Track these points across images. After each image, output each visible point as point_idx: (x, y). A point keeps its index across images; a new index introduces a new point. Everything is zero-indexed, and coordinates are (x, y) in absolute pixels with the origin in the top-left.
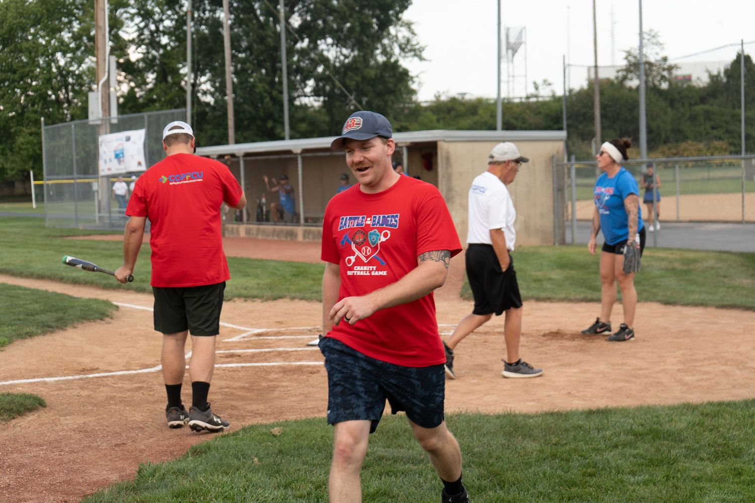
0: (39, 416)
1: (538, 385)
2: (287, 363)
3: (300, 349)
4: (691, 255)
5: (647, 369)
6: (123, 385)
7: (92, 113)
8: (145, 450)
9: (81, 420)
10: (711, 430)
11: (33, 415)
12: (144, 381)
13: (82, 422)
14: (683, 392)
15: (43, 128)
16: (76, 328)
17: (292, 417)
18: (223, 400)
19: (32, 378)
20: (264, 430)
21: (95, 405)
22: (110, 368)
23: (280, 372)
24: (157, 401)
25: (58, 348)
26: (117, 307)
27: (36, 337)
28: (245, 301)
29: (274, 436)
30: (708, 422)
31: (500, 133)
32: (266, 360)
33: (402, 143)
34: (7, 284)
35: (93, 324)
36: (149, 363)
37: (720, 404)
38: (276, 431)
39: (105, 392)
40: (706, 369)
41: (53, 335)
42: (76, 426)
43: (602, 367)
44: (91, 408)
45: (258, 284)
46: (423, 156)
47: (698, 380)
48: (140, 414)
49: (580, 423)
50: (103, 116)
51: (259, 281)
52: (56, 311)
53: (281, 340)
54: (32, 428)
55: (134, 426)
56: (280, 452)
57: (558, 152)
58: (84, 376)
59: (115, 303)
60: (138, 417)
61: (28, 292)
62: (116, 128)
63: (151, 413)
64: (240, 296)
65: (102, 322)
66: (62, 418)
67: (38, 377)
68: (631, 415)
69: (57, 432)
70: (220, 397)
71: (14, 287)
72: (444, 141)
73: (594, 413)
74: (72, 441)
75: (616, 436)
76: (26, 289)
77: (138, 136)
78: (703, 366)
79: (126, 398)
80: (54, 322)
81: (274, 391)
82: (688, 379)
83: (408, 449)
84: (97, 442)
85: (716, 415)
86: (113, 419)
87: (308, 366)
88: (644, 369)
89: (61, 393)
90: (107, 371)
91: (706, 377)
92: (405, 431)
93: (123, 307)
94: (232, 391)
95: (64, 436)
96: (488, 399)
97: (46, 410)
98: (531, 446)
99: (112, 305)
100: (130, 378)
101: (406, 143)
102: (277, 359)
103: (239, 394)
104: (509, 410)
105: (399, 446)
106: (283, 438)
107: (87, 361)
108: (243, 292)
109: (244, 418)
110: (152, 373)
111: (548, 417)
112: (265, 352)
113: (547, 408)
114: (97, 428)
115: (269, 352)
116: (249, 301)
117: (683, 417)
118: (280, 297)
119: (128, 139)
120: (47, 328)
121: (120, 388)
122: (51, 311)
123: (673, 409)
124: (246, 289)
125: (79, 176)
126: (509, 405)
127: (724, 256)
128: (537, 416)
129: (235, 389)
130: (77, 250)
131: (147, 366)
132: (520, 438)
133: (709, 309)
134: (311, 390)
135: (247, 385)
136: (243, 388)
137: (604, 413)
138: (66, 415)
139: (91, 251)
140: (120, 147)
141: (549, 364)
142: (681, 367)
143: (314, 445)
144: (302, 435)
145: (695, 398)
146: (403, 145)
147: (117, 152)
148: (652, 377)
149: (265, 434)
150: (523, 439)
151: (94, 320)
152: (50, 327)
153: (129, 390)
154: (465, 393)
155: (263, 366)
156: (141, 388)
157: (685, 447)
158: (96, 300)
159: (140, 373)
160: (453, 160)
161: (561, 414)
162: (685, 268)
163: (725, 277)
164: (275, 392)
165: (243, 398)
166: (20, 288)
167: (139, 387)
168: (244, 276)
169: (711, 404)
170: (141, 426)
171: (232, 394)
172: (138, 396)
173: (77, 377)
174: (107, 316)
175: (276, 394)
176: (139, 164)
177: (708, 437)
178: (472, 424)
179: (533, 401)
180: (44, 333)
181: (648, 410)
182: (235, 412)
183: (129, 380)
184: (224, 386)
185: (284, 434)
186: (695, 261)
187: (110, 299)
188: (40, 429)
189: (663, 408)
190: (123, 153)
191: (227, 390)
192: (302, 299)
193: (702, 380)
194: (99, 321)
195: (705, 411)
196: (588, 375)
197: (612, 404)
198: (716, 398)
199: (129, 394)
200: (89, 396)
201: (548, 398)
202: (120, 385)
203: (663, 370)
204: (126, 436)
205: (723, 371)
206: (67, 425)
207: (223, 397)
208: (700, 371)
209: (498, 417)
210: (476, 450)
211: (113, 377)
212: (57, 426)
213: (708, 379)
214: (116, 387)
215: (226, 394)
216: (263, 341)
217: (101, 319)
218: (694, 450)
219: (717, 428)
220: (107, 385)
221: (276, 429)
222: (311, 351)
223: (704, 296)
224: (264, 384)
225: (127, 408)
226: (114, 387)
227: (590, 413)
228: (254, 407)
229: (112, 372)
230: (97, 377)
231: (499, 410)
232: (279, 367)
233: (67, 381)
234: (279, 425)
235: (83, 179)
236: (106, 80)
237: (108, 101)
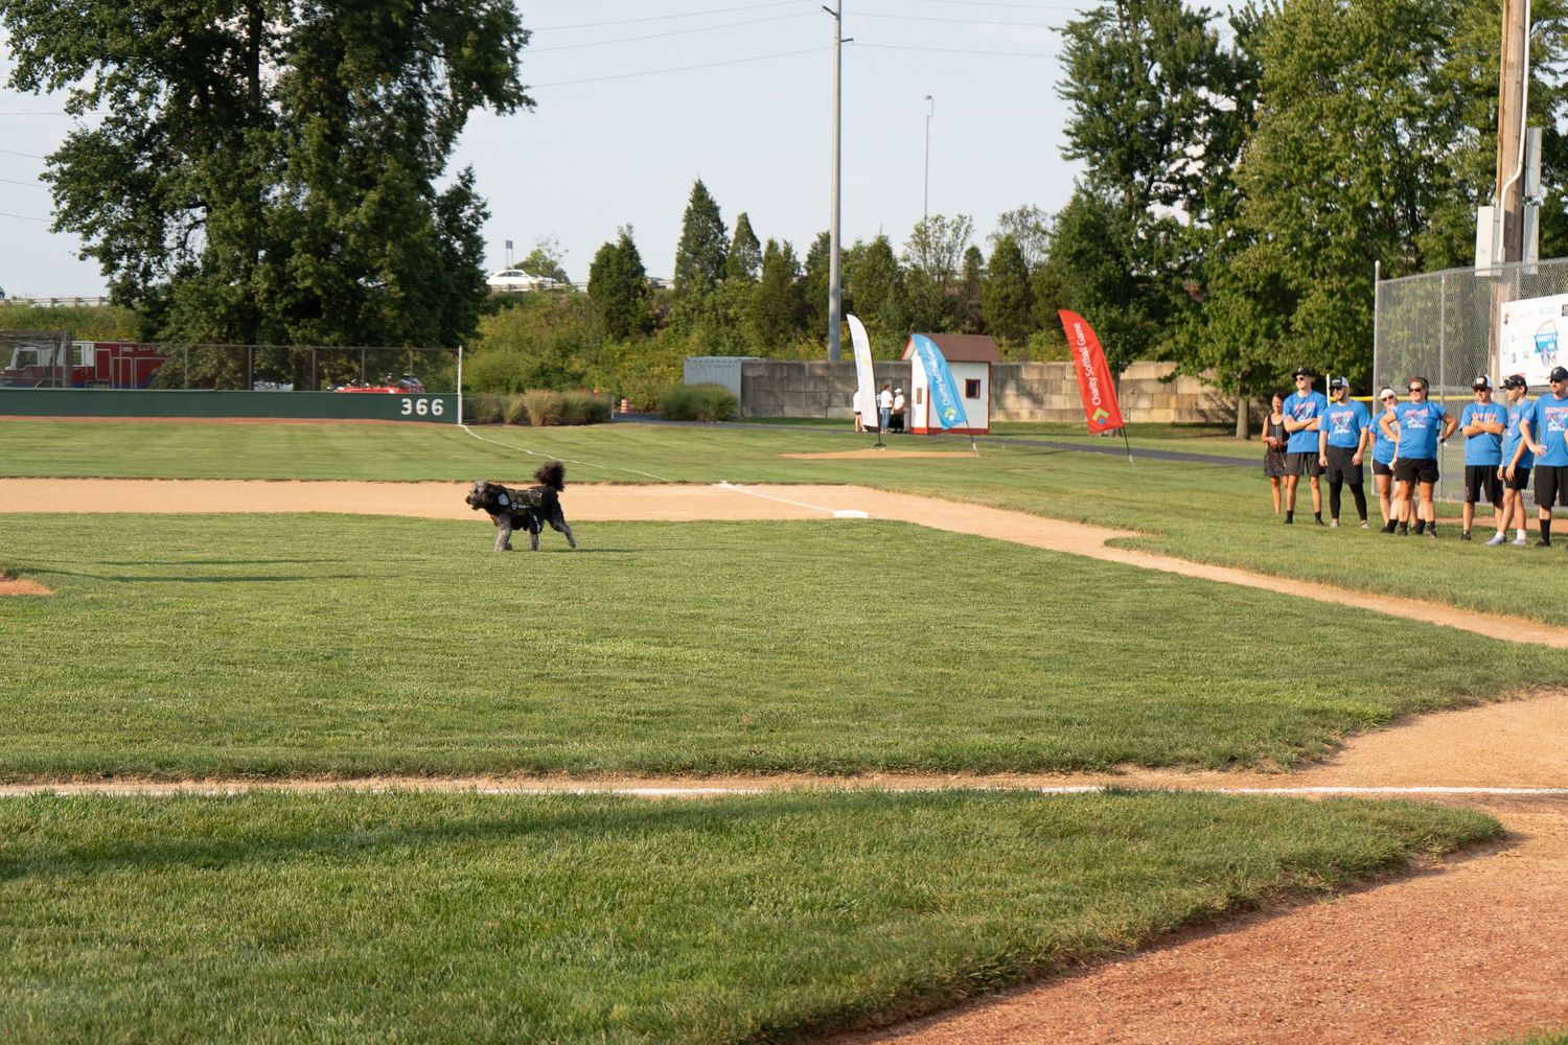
7: (1484, 251)
15: (1377, 283)
16: (1518, 699)
19: (1457, 786)
34: (1343, 606)
35: (1552, 694)
50: (1507, 259)
52: (1469, 663)
61: (1395, 622)
62: (1531, 288)
71: (1362, 612)
76: (1387, 617)
80: (1472, 684)
95: (1558, 893)
107: (1555, 762)
120: (1460, 699)
122: (1457, 663)
125: (1453, 388)
140: (1549, 329)
147: (1540, 340)
151: (1553, 686)
152: (1463, 692)
158: (1544, 647)
166: (1375, 615)
180: (1452, 707)
190: (1556, 342)
235: (1461, 394)
236: (1518, 181)
237: (1519, 227)
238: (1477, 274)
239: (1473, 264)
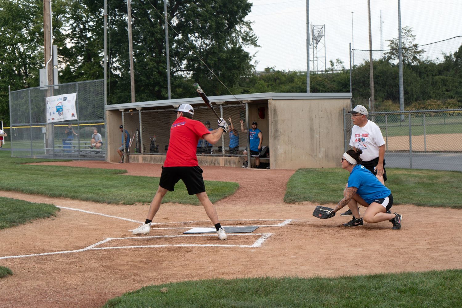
0: (8, 281)
1: (335, 259)
2: (171, 245)
3: (179, 236)
4: (434, 174)
5: (407, 248)
6: (63, 260)
7: (42, 82)
8: (78, 303)
9: (35, 283)
10: (449, 288)
11: (4, 280)
12: (77, 258)
13: (36, 285)
14: (430, 264)
15: (10, 92)
16: (32, 223)
17: (174, 281)
18: (128, 270)
19: (3, 256)
20: (156, 289)
21: (45, 273)
22: (55, 249)
23: (166, 251)
24: (85, 271)
25: (21, 236)
26: (59, 209)
27: (5, 229)
28: (143, 205)
29: (163, 293)
30: (447, 283)
31: (308, 94)
32: (157, 244)
33: (245, 101)
35: (43, 220)
36: (80, 245)
37: (455, 271)
38: (164, 290)
39: (52, 264)
40: (445, 248)
41: (17, 227)
42: (32, 287)
43: (378, 247)
44: (42, 275)
45: (152, 193)
46: (258, 109)
47: (440, 256)
48: (74, 279)
49: (364, 284)
50: (49, 84)
51: (152, 192)
52: (19, 212)
53: (167, 230)
54: (3, 289)
55: (71, 287)
56: (167, 303)
57: (347, 106)
58: (38, 255)
59: (57, 207)
60: (73, 282)
62: (57, 92)
63: (81, 278)
64: (139, 201)
65: (49, 219)
66: (23, 282)
67: (7, 255)
68: (397, 279)
69: (19, 291)
70: (127, 267)
72: (272, 99)
73: (373, 277)
74: (30, 298)
75: (387, 292)
77: (72, 97)
78: (443, 246)
79: (65, 268)
80: (18, 219)
81: (163, 263)
82: (434, 255)
83: (251, 302)
84: (46, 298)
85: (453, 278)
86: (57, 283)
87: (185, 247)
88: (405, 248)
89: (22, 266)
90: (52, 251)
91: (445, 253)
92: (249, 290)
93: (63, 209)
94: (134, 263)
95: (24, 294)
96: (303, 268)
97: (12, 277)
98: (332, 299)
99: (56, 207)
100: (68, 256)
101: (247, 101)
102: (164, 242)
103: (140, 265)
104: (317, 276)
105: (245, 299)
106: (169, 294)
107: (39, 244)
108: (141, 198)
109: (143, 281)
110: (82, 252)
111: (343, 280)
112: (156, 238)
113: (341, 274)
114: (46, 289)
115: (159, 238)
116: (146, 205)
117: (431, 280)
118: (166, 202)
119: (65, 99)
120: (13, 223)
121: (61, 262)
122: (15, 212)
123: (424, 274)
124: (143, 197)
125: (34, 124)
126: (317, 273)
127: (456, 174)
128: (335, 279)
129: (136, 262)
130: (32, 172)
131: (79, 248)
132: (324, 294)
133: (446, 209)
134: (187, 262)
135: (144, 260)
136: (142, 262)
137: (379, 277)
138: (25, 280)
139: (41, 172)
140: (60, 105)
141: (343, 245)
142: (429, 247)
143: (189, 299)
144: (181, 293)
145: (438, 267)
146: (246, 102)
147: (58, 108)
148: (410, 254)
149: (157, 292)
150: (327, 295)
151: (44, 217)
152: (14, 222)
153: (67, 264)
154: (288, 265)
155: (155, 247)
156: (75, 262)
157: (433, 299)
158: (45, 204)
159: (74, 252)
160: (278, 112)
161: (351, 278)
162: (430, 182)
163: (457, 188)
164: (163, 265)
165: (142, 269)
167: (74, 262)
168: (142, 188)
169: (449, 271)
170: (75, 287)
171: (135, 266)
172: (73, 267)
173: (33, 255)
174: (53, 215)
175: (164, 265)
176: (73, 115)
177: (448, 293)
178: (293, 285)
179: (333, 269)
180: (11, 226)
181: (408, 275)
182: (137, 278)
183: (67, 257)
184: (130, 261)
185: (169, 292)
186: (437, 177)
187: (54, 204)
188: (8, 290)
189: (418, 274)
190: (62, 108)
191: (131, 263)
192: (180, 203)
193: (443, 255)
194: (47, 218)
195: (445, 276)
196: (368, 252)
197: (384, 271)
198: (452, 267)
199: (67, 266)
200: (41, 268)
201: (343, 267)
202: (61, 260)
203: (417, 249)
204: (65, 294)
205: (457, 250)
206: (26, 287)
207: (129, 267)
208: (441, 250)
209: (310, 280)
210: (296, 302)
211: (56, 255)
212: (19, 287)
213: (446, 255)
214: (59, 262)
215: (131, 266)
216: (155, 231)
217: (48, 217)
218: (438, 302)
219: (454, 287)
220: (52, 260)
221: (164, 288)
222: (187, 237)
223: (443, 200)
224: (156, 259)
225: (66, 275)
226: (57, 262)
227: (370, 277)
228: (150, 274)
229: (55, 251)
230: (46, 255)
231: (310, 275)
232: (166, 248)
233: (26, 257)
234: (166, 286)
235: (36, 125)
236: (51, 61)
237: (52, 75)
238: (41, 89)
239: (39, 85)
